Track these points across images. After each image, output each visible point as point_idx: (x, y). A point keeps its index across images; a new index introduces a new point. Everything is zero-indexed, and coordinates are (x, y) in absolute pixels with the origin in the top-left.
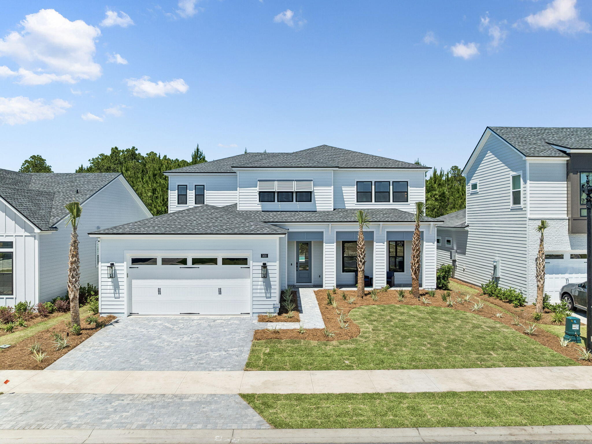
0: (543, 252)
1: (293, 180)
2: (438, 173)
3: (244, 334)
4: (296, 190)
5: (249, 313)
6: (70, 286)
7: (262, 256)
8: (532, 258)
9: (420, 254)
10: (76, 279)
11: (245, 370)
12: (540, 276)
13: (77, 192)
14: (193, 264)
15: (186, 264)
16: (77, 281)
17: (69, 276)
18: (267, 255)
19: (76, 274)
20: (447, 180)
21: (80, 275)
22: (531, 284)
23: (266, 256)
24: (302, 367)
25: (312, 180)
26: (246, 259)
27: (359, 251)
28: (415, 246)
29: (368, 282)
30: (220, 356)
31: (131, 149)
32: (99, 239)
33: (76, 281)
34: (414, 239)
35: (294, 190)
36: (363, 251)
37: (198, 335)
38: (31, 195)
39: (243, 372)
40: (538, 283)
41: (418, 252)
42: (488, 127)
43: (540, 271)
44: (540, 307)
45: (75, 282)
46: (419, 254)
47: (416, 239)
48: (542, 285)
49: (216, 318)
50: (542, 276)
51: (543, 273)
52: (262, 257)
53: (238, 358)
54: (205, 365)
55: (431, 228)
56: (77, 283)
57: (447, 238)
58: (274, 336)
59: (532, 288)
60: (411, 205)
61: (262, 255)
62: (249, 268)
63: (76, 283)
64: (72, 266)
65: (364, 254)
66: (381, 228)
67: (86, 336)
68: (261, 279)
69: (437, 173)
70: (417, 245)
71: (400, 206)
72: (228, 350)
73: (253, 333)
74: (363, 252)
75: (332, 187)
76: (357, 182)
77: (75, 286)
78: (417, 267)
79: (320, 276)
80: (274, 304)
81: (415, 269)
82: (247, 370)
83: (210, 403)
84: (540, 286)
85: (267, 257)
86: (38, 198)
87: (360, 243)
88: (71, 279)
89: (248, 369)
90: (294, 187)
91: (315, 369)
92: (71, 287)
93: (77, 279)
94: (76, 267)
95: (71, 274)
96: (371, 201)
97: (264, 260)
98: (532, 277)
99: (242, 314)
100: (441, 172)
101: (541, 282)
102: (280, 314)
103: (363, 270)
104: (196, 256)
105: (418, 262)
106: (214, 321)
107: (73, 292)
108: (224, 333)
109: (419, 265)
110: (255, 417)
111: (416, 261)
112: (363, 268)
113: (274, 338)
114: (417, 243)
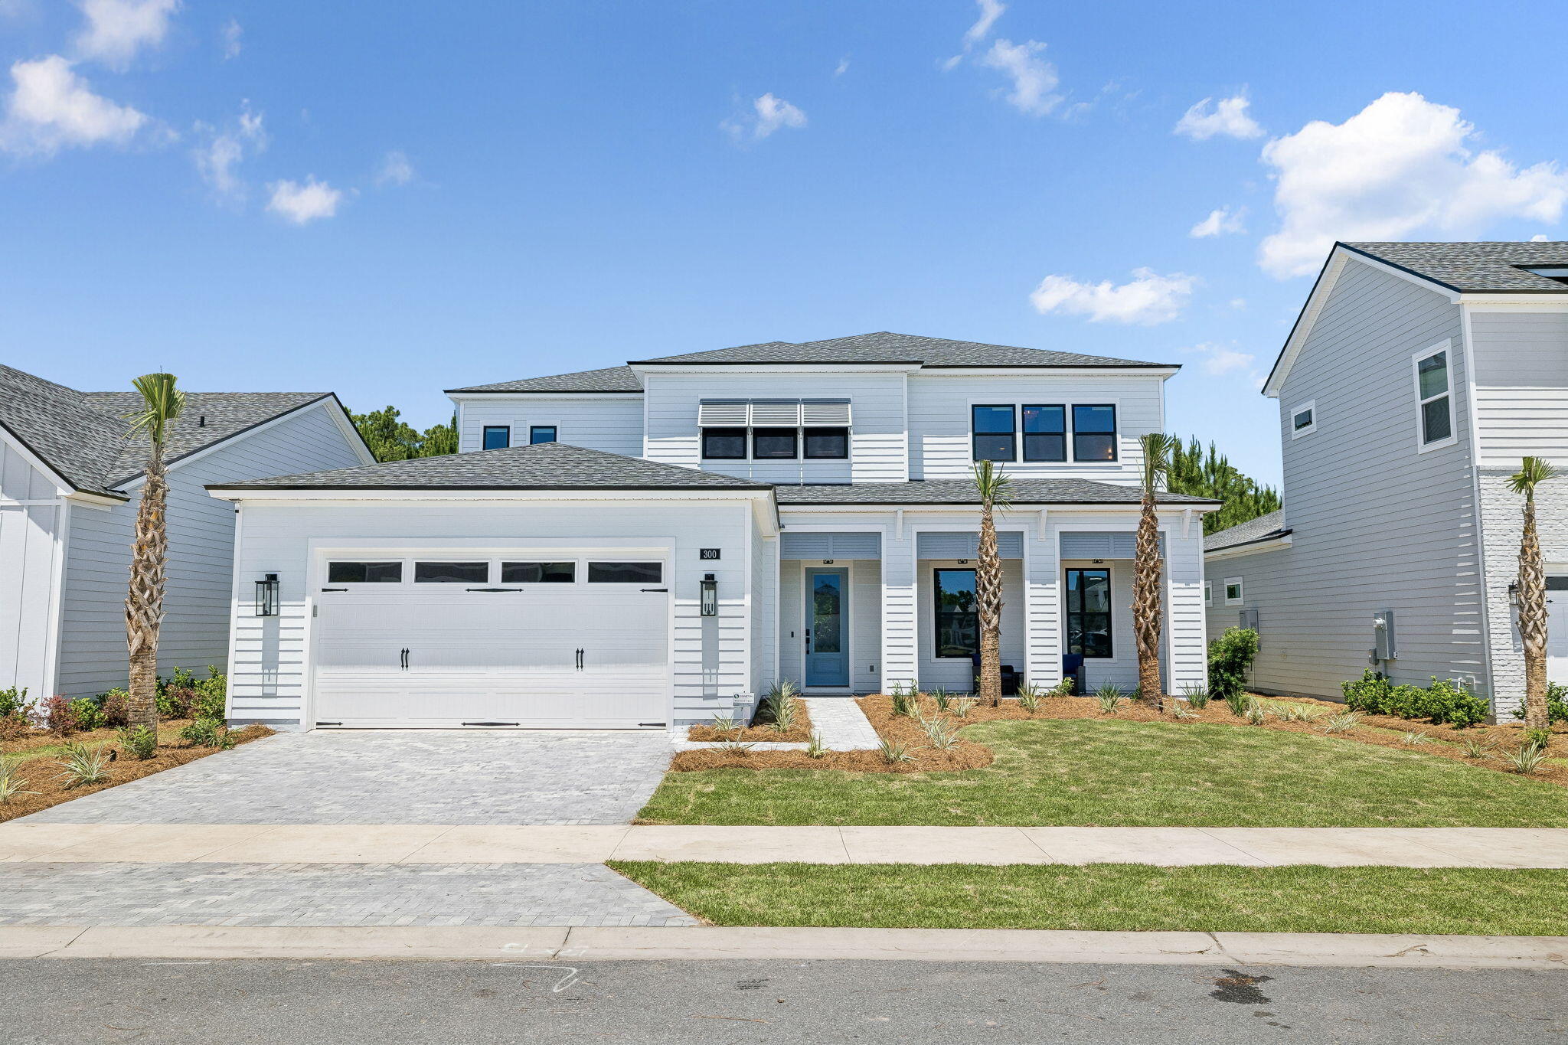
0: (1535, 550)
1: (794, 402)
2: (1186, 449)
3: (642, 762)
4: (803, 425)
5: (664, 725)
6: (133, 613)
7: (703, 554)
8: (1498, 585)
9: (1160, 584)
10: (151, 594)
11: (635, 824)
12: (1532, 623)
13: (202, 424)
14: (504, 580)
15: (486, 580)
16: (153, 601)
17: (131, 583)
18: (718, 551)
19: (152, 580)
20: (1209, 470)
21: (165, 584)
22: (1501, 663)
23: (716, 554)
24: (814, 818)
25: (847, 401)
26: (657, 567)
27: (983, 575)
28: (1145, 560)
29: (1012, 681)
30: (562, 798)
31: (382, 412)
32: (237, 506)
33: (151, 600)
34: (1142, 538)
35: (798, 425)
36: (993, 573)
37: (504, 762)
38: (65, 413)
39: (629, 826)
40: (1528, 643)
41: (1154, 576)
42: (1337, 244)
43: (1530, 606)
44: (1540, 716)
45: (146, 603)
46: (1156, 581)
47: (1146, 537)
48: (1540, 649)
49: (564, 735)
50: (1538, 622)
51: (1541, 611)
52: (702, 557)
53: (616, 802)
54: (512, 814)
55: (1187, 521)
56: (155, 606)
57: (1229, 582)
58: (735, 760)
59: (1503, 673)
60: (1125, 469)
61: (702, 551)
62: (666, 590)
63: (150, 604)
64: (142, 556)
65: (997, 581)
66: (1044, 521)
67: (168, 761)
68: (698, 622)
69: (1182, 451)
70: (1149, 554)
71: (1093, 473)
72: (591, 788)
73: (668, 760)
74: (996, 576)
75: (906, 433)
76: (974, 406)
77: (146, 613)
78: (1151, 618)
79: (872, 669)
80: (736, 696)
81: (1147, 626)
82: (642, 824)
83: (507, 878)
84: (1535, 650)
85: (718, 557)
86: (85, 423)
87: (984, 550)
88: (137, 593)
89: (646, 821)
90: (800, 418)
91: (858, 821)
92: (136, 617)
93: (155, 593)
94: (153, 559)
95: (139, 578)
96: (1014, 459)
97: (710, 566)
98: (1502, 641)
99: (643, 727)
100: (1193, 448)
101: (1537, 641)
102: (753, 723)
103: (996, 629)
104: (514, 557)
105: (1153, 606)
106: (560, 739)
107: (140, 633)
108: (584, 759)
109: (1158, 613)
110: (646, 904)
111: (1148, 602)
112: (994, 621)
113: (731, 766)
114: (1149, 550)
